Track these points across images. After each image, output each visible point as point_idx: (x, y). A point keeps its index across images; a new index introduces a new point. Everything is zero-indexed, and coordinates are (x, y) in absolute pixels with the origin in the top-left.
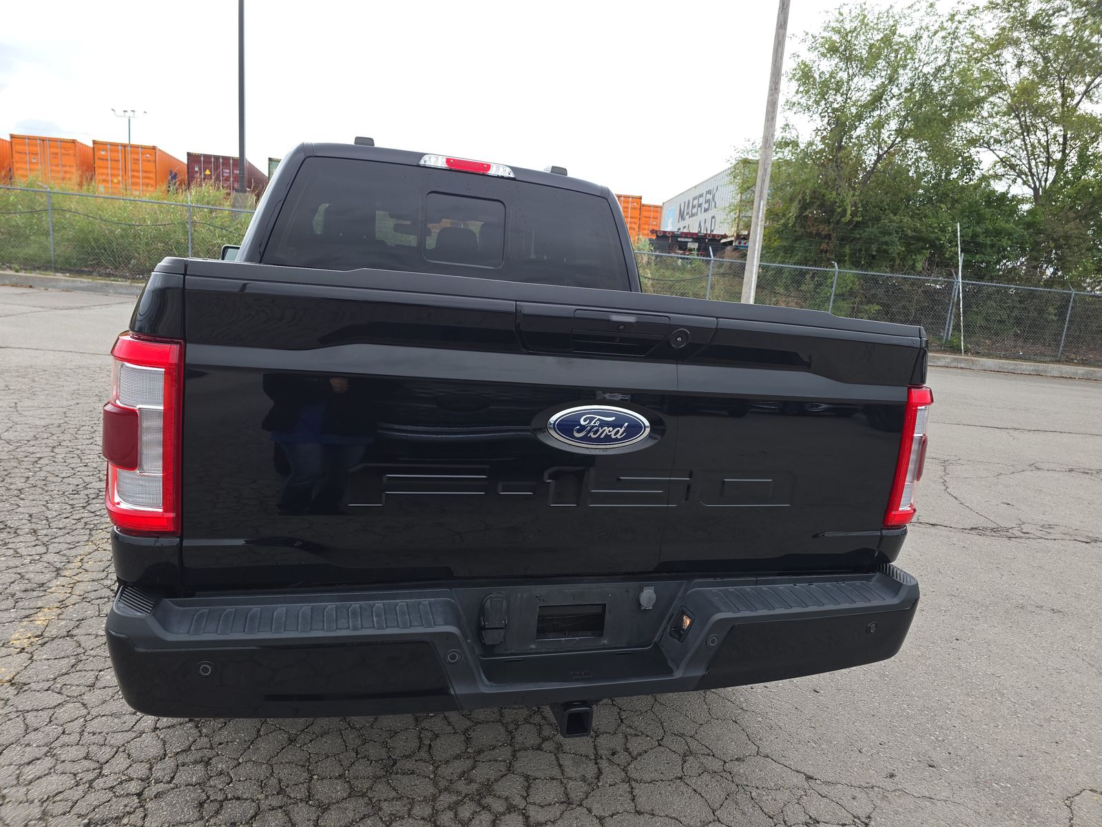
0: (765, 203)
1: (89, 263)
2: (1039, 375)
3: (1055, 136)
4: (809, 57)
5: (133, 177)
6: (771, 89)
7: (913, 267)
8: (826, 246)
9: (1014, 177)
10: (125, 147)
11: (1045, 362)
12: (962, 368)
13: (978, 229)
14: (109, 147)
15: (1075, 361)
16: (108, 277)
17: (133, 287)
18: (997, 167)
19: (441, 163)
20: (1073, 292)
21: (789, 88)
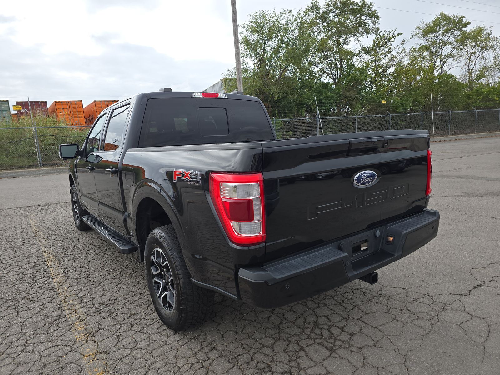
3: (337, 58)
4: (246, 33)
7: (301, 115)
9: (326, 76)
13: (322, 97)
18: (319, 73)
19: (199, 95)
20: (356, 116)
21: (242, 47)
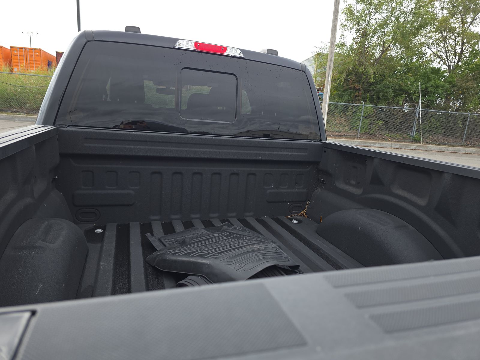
0: (331, 74)
1: (6, 106)
2: (456, 152)
3: (458, 42)
5: (30, 63)
6: (334, 19)
7: (398, 103)
8: (358, 94)
9: (439, 61)
10: (26, 49)
11: (457, 146)
12: (421, 150)
13: (428, 85)
14: (18, 49)
15: (470, 145)
16: (15, 113)
17: (28, 117)
18: (431, 56)
19: (191, 46)
20: (470, 114)
21: (342, 18)
